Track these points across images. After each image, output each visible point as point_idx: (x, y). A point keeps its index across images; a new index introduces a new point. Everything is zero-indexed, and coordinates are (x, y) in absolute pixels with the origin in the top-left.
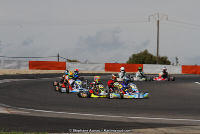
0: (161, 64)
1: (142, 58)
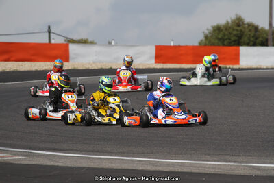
1: (235, 32)
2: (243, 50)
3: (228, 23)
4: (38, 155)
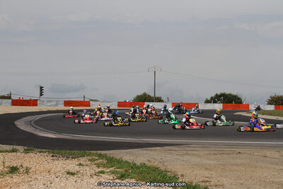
0: (157, 102)
1: (143, 98)
3: (142, 95)
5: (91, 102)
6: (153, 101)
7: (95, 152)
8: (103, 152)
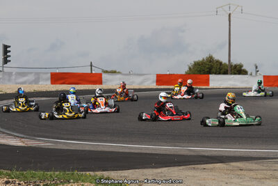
0: (235, 74)
1: (207, 66)
2: (212, 77)
3: (203, 60)
4: (61, 143)
5: (105, 76)
6: (226, 73)
7: (92, 173)
8: (106, 174)
